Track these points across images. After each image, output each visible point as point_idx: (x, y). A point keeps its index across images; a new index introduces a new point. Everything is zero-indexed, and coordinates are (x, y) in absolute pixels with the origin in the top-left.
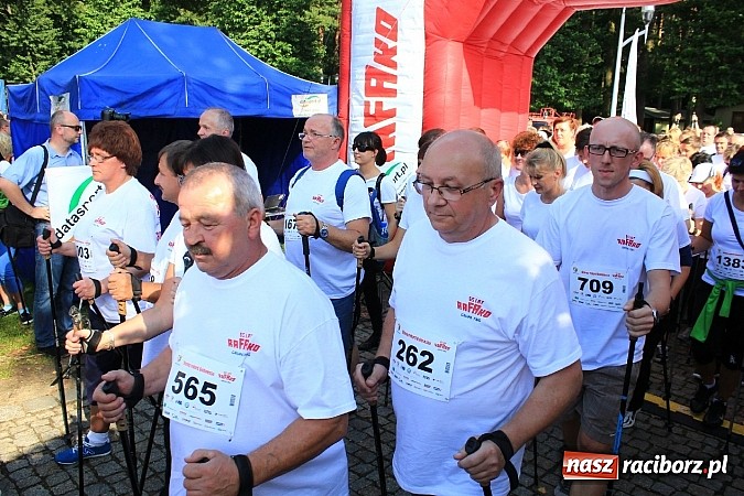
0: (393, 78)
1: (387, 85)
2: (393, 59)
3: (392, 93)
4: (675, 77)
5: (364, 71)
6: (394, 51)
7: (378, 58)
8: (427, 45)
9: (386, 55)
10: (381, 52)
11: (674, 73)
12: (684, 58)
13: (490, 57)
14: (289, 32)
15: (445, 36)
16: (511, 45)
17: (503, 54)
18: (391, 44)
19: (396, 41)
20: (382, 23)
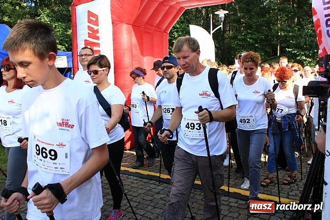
0: (98, 45)
1: (95, 48)
2: (98, 35)
3: (98, 52)
5: (83, 42)
6: (97, 31)
7: (90, 36)
8: (113, 27)
9: (94, 34)
10: (91, 33)
13: (146, 32)
14: (62, 40)
15: (122, 22)
16: (156, 26)
17: (152, 31)
18: (95, 28)
19: (98, 26)
20: (91, 18)
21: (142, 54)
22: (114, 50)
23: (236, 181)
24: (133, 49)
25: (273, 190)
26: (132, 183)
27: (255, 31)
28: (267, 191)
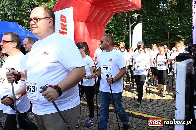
0: (66, 33)
2: (66, 28)
4: (145, 36)
5: (58, 32)
6: (66, 26)
8: (74, 23)
9: (64, 27)
10: (62, 26)
13: (93, 26)
15: (79, 20)
16: (99, 23)
17: (96, 25)
18: (65, 24)
20: (62, 18)
21: (91, 38)
22: (75, 36)
23: (142, 109)
24: (86, 35)
25: (163, 115)
26: (84, 110)
27: (155, 25)
28: (160, 115)
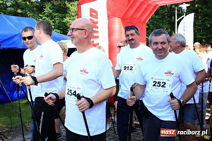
0: (97, 32)
1: (95, 35)
2: (97, 25)
3: (97, 37)
6: (97, 23)
8: (108, 20)
9: (95, 24)
11: (196, 31)
12: (199, 26)
14: (59, 26)
15: (114, 16)
16: (138, 19)
17: (135, 22)
18: (96, 20)
19: (97, 19)
20: (92, 13)
22: (109, 36)
24: (122, 35)
